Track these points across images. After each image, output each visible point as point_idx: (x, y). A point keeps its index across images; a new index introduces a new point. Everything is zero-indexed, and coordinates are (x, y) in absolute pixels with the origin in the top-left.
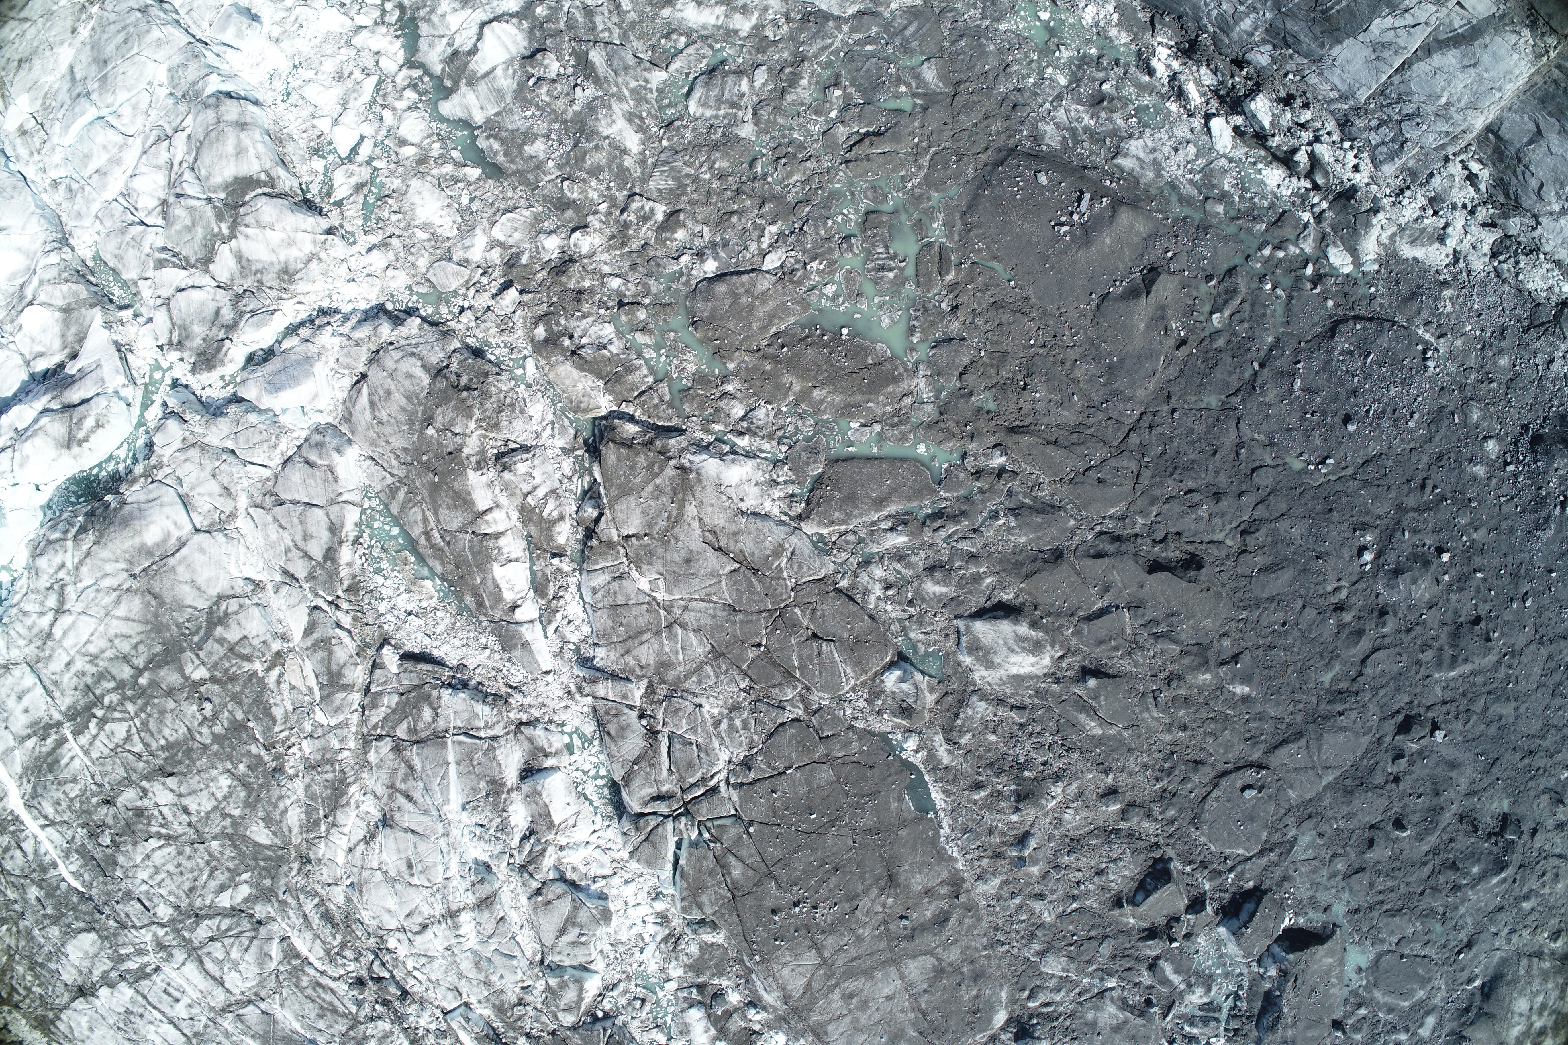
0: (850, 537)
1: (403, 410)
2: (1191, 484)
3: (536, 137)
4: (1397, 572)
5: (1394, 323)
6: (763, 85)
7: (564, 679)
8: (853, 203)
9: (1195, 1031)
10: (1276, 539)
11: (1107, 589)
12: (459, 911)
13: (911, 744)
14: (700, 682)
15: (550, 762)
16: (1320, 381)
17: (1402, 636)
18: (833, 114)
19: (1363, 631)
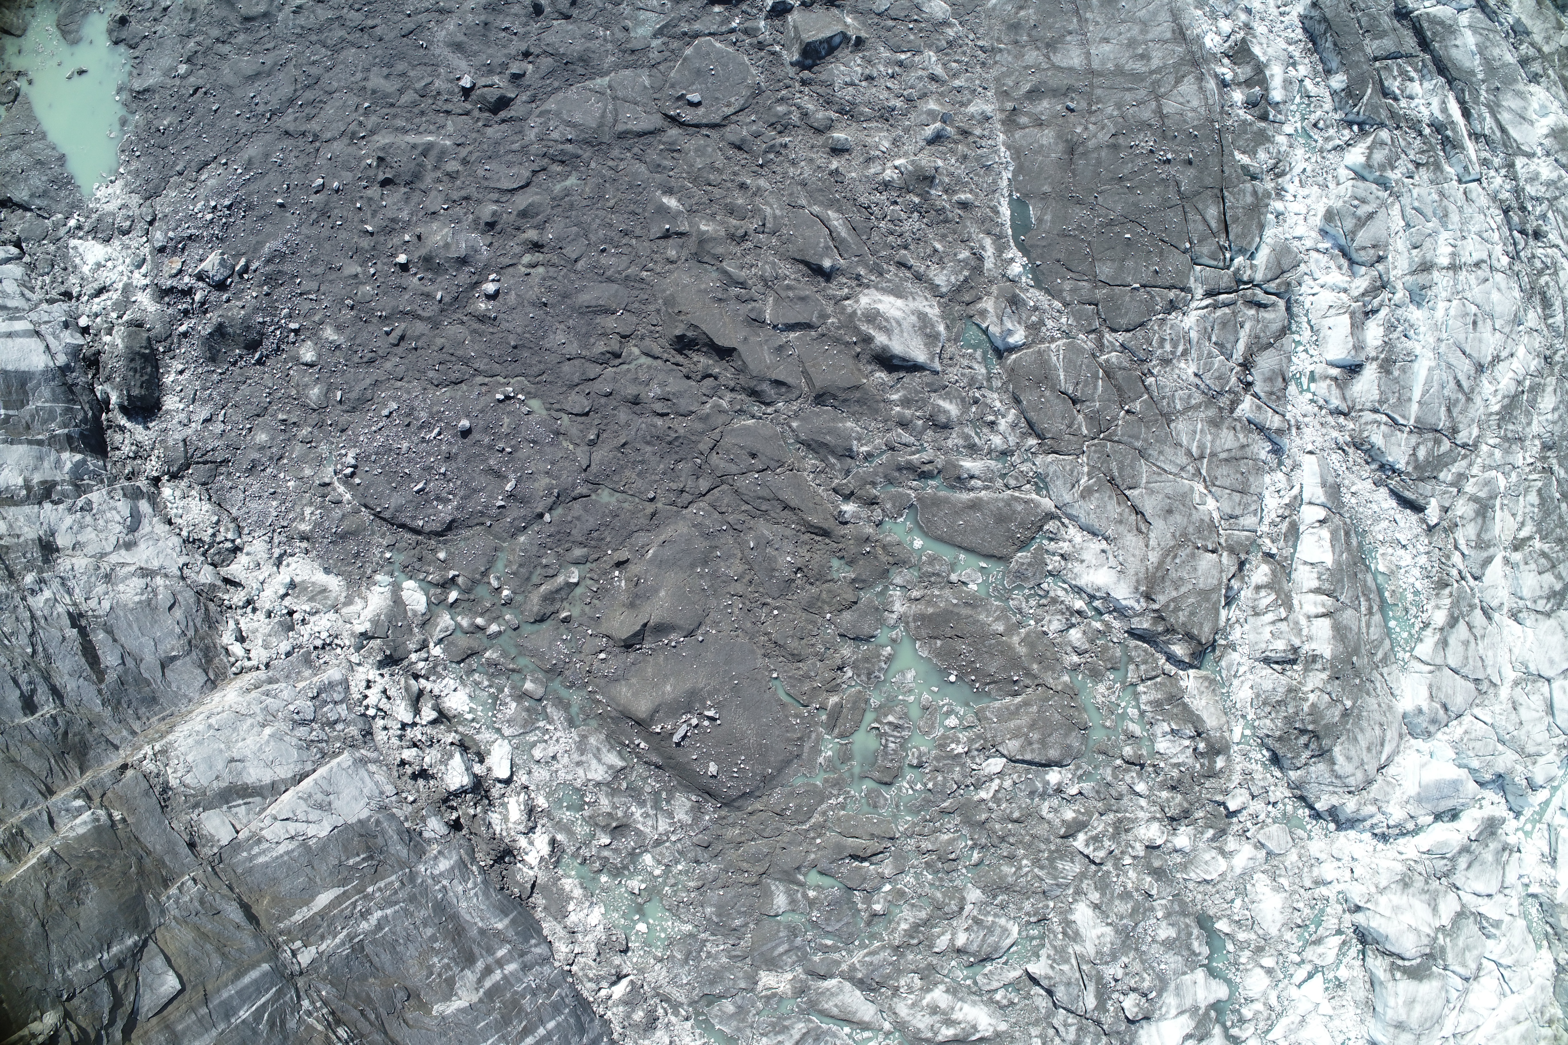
0: (1013, 483)
1: (1362, 730)
2: (659, 422)
3: (1163, 943)
4: (463, 261)
5: (377, 515)
6: (943, 934)
7: (1298, 442)
8: (900, 797)
10: (584, 338)
11: (780, 349)
12: (1448, 268)
13: (1016, 269)
14: (1190, 396)
15: (1335, 372)
16: (481, 481)
17: (475, 195)
18: (887, 887)
19: (518, 215)
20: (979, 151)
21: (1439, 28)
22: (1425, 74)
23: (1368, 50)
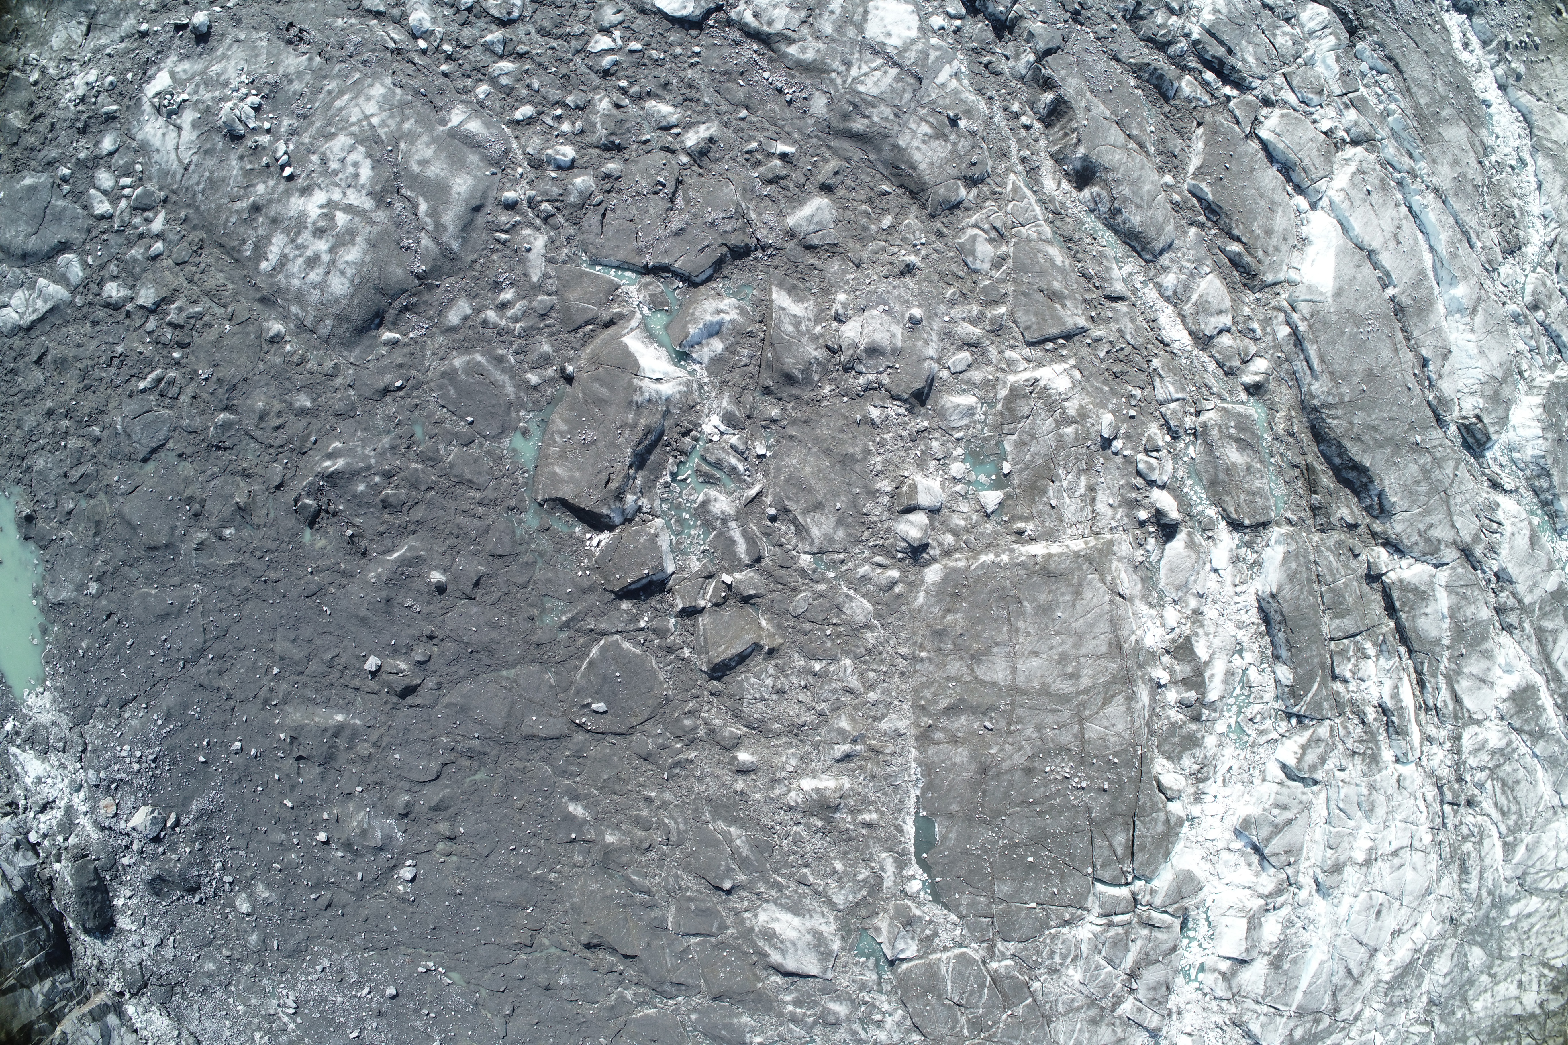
2: (569, 1006)
7: (1177, 1025)
9: (733, 461)
10: (497, 927)
11: (681, 952)
12: (1362, 864)
13: (914, 886)
14: (1073, 1001)
15: (1224, 966)
17: (388, 781)
19: (430, 808)
20: (888, 769)
21: (1411, 596)
22: (1384, 647)
23: (1326, 630)
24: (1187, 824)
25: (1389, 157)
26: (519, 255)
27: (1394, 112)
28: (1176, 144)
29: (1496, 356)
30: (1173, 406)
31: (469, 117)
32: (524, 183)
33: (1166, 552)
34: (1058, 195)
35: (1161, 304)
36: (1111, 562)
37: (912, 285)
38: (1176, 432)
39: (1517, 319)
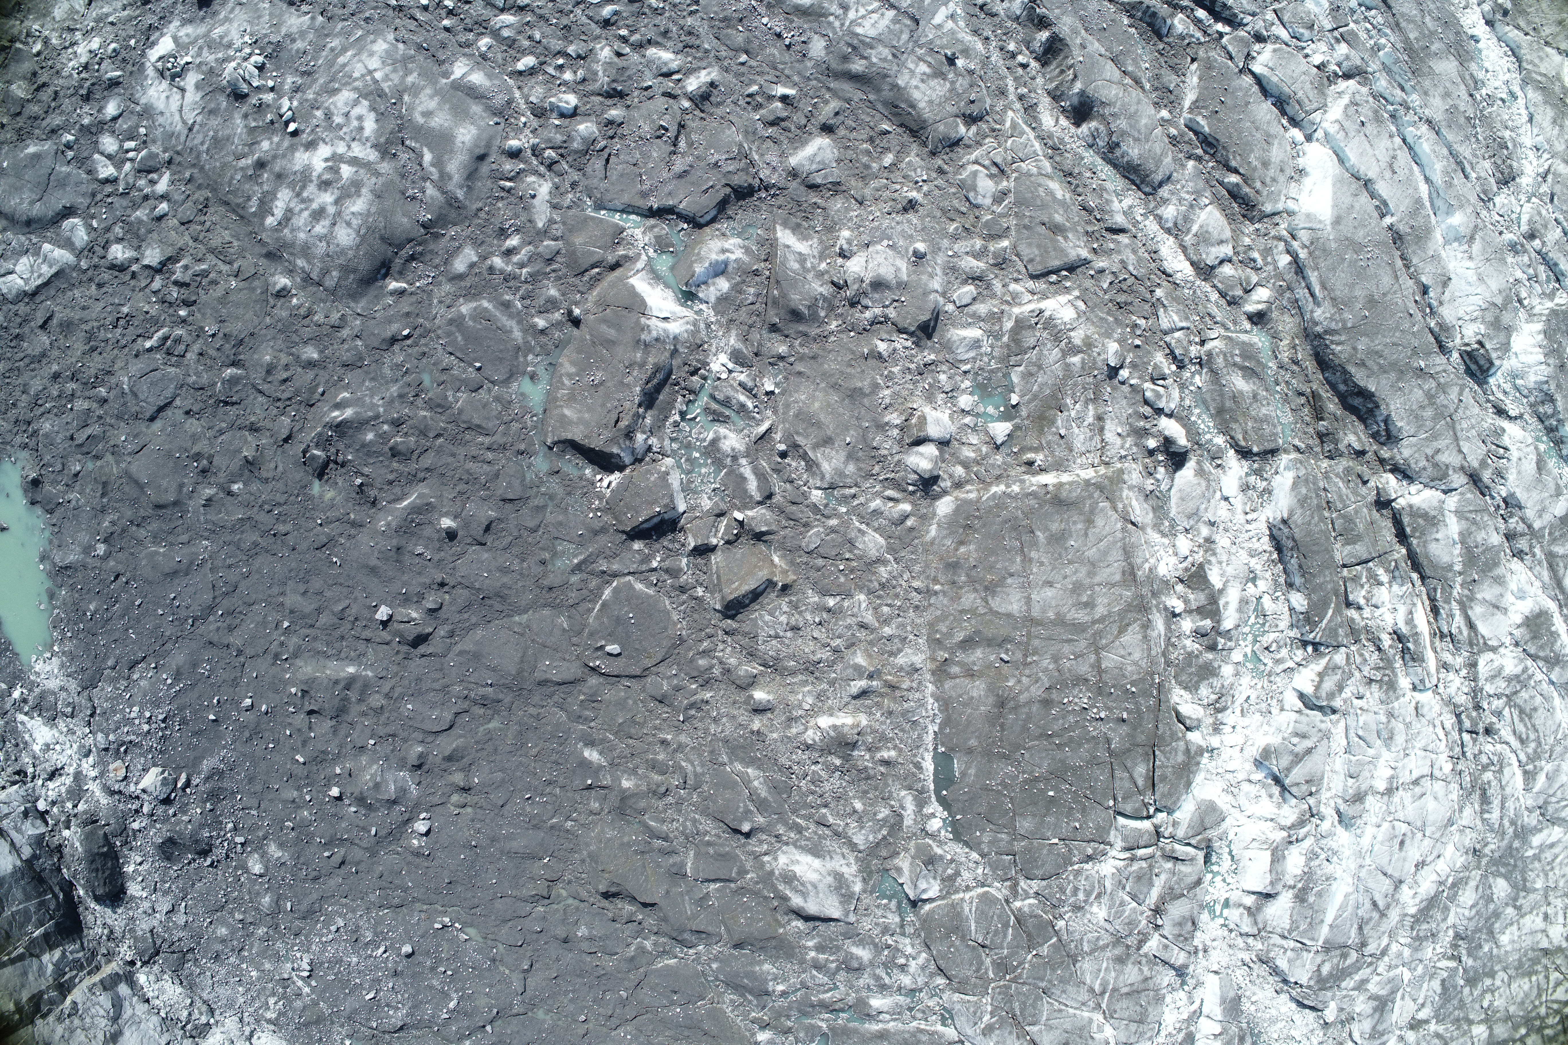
0: (919, 1017)
2: (588, 959)
4: (393, 802)
7: (1204, 963)
9: (742, 398)
10: (514, 879)
11: (701, 899)
12: (1383, 793)
13: (935, 824)
14: (1098, 939)
15: (1249, 900)
16: (426, 994)
17: (401, 735)
19: (444, 759)
20: (906, 705)
21: (1421, 521)
22: (1397, 573)
23: (1338, 557)
24: (1206, 755)
25: (1381, 89)
26: (525, 201)
27: (1385, 46)
28: (1171, 80)
29: (1495, 283)
30: (1177, 335)
31: (472, 69)
32: (527, 131)
33: (1176, 481)
34: (1057, 132)
35: (1162, 236)
36: (1121, 489)
37: (915, 221)
38: (1182, 361)
39: (1514, 248)
